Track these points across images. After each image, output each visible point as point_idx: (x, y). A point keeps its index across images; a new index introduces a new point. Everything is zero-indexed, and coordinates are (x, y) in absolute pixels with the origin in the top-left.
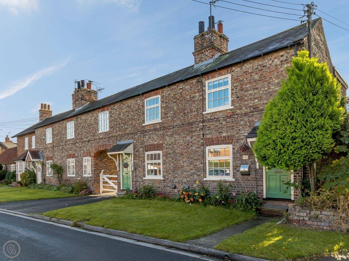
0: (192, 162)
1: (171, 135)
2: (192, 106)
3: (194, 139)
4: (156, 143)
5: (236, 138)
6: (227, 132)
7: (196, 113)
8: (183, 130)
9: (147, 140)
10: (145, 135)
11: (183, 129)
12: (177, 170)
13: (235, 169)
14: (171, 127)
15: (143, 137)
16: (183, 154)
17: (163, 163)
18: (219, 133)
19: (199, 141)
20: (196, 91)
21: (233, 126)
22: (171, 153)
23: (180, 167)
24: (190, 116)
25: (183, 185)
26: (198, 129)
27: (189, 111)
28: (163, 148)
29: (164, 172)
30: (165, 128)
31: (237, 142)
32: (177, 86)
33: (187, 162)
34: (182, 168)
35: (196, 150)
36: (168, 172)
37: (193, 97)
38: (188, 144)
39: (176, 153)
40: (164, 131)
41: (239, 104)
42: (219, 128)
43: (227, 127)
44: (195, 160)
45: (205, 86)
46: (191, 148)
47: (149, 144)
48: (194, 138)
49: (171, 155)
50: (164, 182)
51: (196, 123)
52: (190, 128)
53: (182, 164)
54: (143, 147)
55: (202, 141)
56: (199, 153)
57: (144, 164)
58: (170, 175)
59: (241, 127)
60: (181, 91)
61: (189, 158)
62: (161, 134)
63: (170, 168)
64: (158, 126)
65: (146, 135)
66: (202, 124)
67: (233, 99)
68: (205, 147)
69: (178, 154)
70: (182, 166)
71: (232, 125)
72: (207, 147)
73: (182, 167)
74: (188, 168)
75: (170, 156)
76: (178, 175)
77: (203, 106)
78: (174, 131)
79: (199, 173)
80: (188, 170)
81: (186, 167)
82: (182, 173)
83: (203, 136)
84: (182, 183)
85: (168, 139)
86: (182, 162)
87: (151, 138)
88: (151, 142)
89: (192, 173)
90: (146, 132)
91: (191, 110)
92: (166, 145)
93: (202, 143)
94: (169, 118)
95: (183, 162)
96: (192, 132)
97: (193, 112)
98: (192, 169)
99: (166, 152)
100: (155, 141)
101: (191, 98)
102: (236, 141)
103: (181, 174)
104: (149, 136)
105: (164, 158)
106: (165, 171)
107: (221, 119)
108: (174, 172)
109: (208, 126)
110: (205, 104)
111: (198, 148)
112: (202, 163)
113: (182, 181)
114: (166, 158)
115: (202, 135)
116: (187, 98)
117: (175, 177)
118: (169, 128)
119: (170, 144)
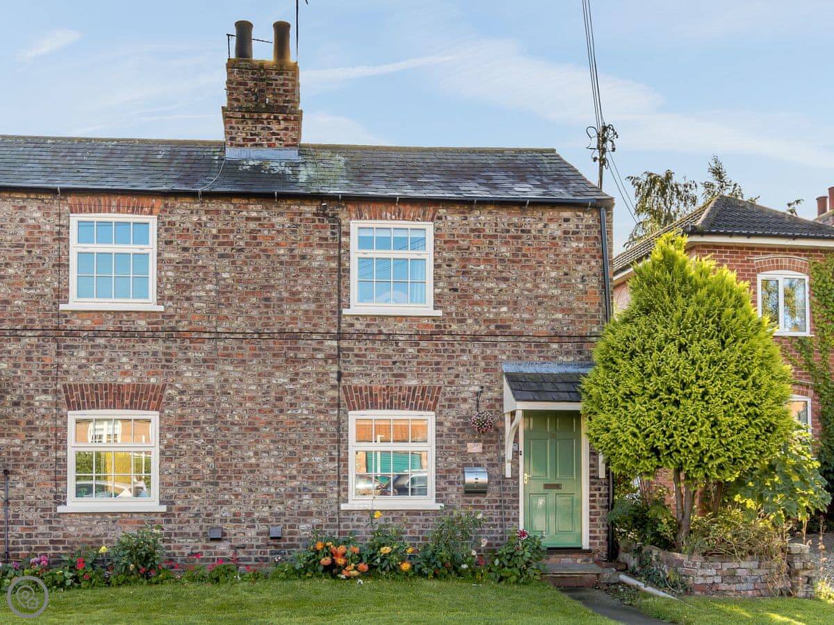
0: (292, 453)
1: (205, 361)
2: (300, 282)
3: (304, 386)
4: (128, 380)
5: (448, 396)
6: (419, 375)
7: (313, 307)
8: (257, 352)
9: (80, 367)
10: (67, 347)
11: (261, 349)
12: (230, 478)
13: (445, 477)
14: (207, 335)
15: (58, 354)
16: (256, 429)
17: (162, 453)
18: (395, 375)
19: (321, 392)
20: (315, 239)
21: (438, 363)
22: (204, 422)
23: (245, 470)
24: (288, 313)
25: (254, 527)
26: (319, 356)
27: (285, 294)
28: (164, 400)
29: (164, 485)
30: (173, 334)
31: (450, 406)
32: (234, 205)
33: (276, 453)
34: (251, 472)
35: (310, 417)
36: (189, 484)
37: (303, 257)
38: (280, 399)
39: (225, 423)
40: (169, 344)
41: (458, 307)
42: (394, 363)
43: (419, 363)
44: (306, 447)
45: (347, 234)
46: (289, 412)
47: (88, 381)
48: (302, 382)
49: (203, 429)
50: (169, 522)
51: (314, 337)
52: (289, 349)
53: (253, 461)
54: (56, 392)
55: (334, 393)
56: (322, 429)
57: (60, 454)
58: (196, 498)
59: (461, 369)
60: (252, 225)
61: (285, 441)
62: (155, 354)
63: (196, 471)
64: (143, 323)
65: (76, 347)
66: (335, 343)
67: (438, 291)
68: (346, 413)
69: (236, 428)
70: (251, 465)
71: (437, 359)
72: (350, 413)
73: (253, 469)
74: (279, 473)
75: (197, 431)
76: (236, 496)
77: (339, 291)
78: (220, 351)
79: (320, 489)
80: (279, 478)
81: (271, 471)
82: (251, 490)
83: (339, 380)
84: (253, 521)
85: (189, 374)
86: (251, 454)
87: (100, 360)
88: (100, 375)
89: (294, 489)
90: (72, 334)
91: (293, 294)
92: (182, 392)
93: (333, 399)
94: (197, 305)
95: (256, 453)
96: (295, 360)
97: (299, 300)
98: (293, 478)
99: (181, 416)
100: (125, 373)
101: (294, 257)
102: (446, 403)
103: (245, 492)
104: (92, 354)
105: (169, 436)
106: (175, 480)
107: (401, 338)
108: (217, 484)
109: (356, 352)
110: (348, 287)
111: (320, 412)
112: (332, 460)
113: (249, 514)
114: (177, 436)
115: (335, 375)
116: (278, 256)
117: (219, 503)
118: (194, 335)
119: (199, 392)
